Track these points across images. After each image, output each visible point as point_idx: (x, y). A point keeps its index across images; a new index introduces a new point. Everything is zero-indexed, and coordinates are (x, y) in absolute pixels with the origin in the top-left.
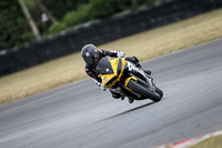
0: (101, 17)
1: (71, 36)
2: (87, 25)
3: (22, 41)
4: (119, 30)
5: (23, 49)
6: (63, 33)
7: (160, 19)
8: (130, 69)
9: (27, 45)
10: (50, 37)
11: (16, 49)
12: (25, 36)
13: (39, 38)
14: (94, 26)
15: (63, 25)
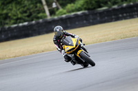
0: (88, 9)
1: (69, 18)
2: (79, 13)
3: (38, 18)
4: (99, 18)
5: (38, 23)
6: (64, 16)
7: (125, 15)
9: (41, 20)
10: (56, 17)
11: (34, 22)
13: (49, 18)
14: (84, 14)
15: (65, 11)
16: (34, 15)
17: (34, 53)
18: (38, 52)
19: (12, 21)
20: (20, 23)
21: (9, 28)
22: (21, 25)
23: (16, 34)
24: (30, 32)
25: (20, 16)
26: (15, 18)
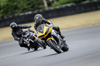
1: (61, 9)
3: (39, 9)
4: (83, 9)
6: (58, 7)
8: (52, 34)
9: (41, 10)
10: (52, 8)
11: (36, 12)
12: (41, 6)
13: (47, 8)
14: (72, 6)
15: (58, 4)
16: (36, 6)
19: (20, 11)
22: (26, 13)
25: (26, 7)
26: (22, 8)
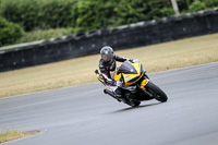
3: (160, 15)
5: (160, 23)
9: (165, 19)
10: (188, 14)
11: (153, 21)
15: (203, 4)
16: (154, 10)
17: (153, 70)
18: (160, 69)
19: (120, 20)
20: (131, 22)
21: (115, 30)
22: (133, 25)
23: (125, 40)
24: (148, 37)
25: (131, 11)
26: (124, 14)
